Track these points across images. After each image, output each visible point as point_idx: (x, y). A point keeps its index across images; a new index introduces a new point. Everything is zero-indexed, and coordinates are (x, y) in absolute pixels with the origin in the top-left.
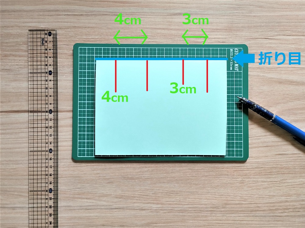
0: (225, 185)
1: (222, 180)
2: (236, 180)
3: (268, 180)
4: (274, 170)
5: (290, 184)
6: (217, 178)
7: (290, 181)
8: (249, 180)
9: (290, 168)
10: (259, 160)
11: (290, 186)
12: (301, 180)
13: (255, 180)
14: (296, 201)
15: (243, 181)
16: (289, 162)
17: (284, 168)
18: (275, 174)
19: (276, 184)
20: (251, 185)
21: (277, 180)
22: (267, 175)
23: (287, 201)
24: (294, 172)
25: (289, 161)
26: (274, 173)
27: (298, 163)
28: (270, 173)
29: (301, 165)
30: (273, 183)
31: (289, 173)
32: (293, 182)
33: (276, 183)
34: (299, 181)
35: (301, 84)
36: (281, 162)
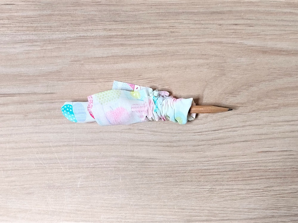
0: (188, 195)
1: (183, 188)
2: (203, 188)
3: (248, 187)
4: (256, 174)
5: (278, 192)
6: (177, 186)
7: (278, 188)
8: (221, 187)
9: (278, 170)
10: (235, 160)
11: (277, 196)
12: (293, 187)
13: (228, 187)
14: (285, 216)
15: (212, 190)
16: (276, 162)
17: (270, 171)
18: (257, 179)
19: (258, 193)
20: (223, 194)
21: (259, 188)
22: (246, 180)
23: (273, 217)
24: (283, 176)
25: (277, 160)
26: (255, 178)
27: (288, 164)
28: (249, 178)
29: (293, 166)
30: (253, 191)
31: (276, 178)
32: (282, 190)
33: (257, 191)
34: (291, 189)
35: (293, 53)
36: (265, 162)
